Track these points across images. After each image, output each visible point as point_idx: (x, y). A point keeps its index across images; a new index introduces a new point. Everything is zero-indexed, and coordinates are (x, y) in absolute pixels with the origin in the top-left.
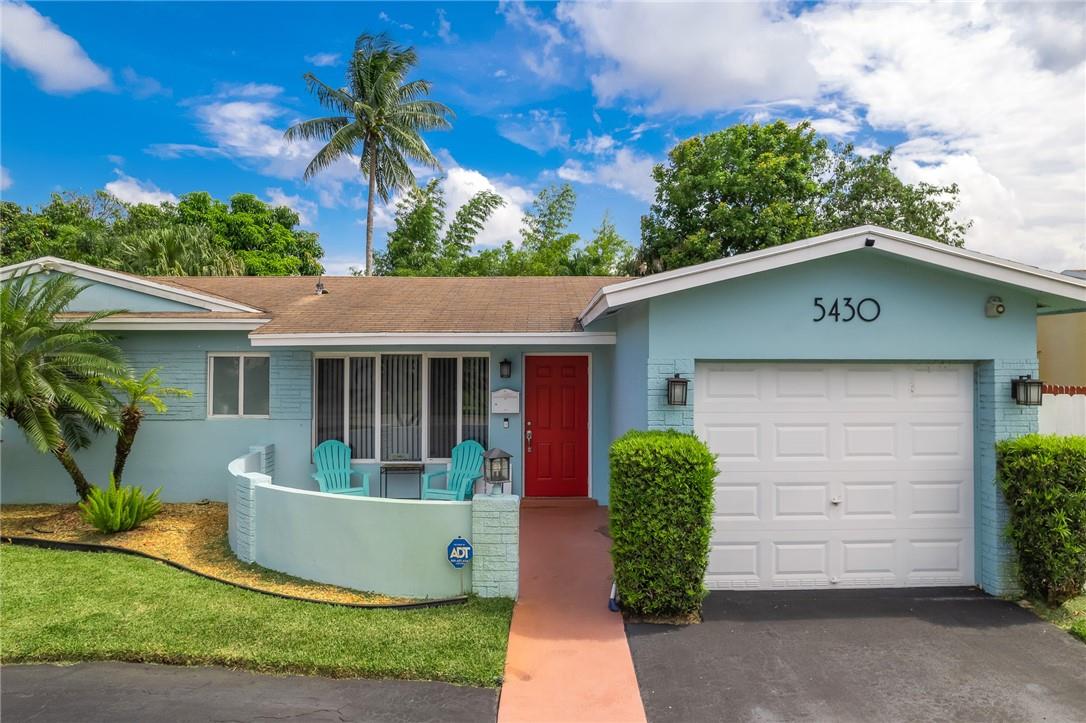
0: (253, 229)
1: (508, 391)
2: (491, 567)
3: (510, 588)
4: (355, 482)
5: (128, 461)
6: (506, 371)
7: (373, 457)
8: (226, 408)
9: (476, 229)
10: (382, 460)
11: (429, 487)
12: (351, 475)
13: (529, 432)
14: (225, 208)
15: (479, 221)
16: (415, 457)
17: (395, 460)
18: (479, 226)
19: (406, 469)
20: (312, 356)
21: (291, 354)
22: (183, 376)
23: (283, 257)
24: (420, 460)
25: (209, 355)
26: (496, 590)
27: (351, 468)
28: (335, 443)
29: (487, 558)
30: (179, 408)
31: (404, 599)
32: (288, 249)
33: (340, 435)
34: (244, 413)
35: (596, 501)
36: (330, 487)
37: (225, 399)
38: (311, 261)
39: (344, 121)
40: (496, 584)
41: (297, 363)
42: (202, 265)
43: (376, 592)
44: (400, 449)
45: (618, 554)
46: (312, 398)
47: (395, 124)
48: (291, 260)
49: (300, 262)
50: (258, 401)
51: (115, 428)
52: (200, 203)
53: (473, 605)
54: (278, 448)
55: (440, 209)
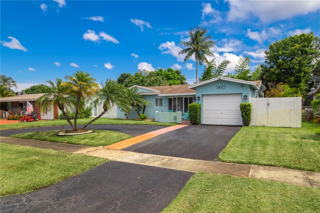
0: (171, 75)
5: (144, 112)
9: (223, 70)
14: (166, 71)
15: (224, 68)
22: (151, 101)
23: (177, 81)
25: (155, 98)
29: (178, 118)
30: (151, 106)
32: (178, 79)
33: (172, 109)
34: (159, 106)
37: (157, 105)
38: (183, 81)
39: (191, 49)
40: (179, 121)
41: (166, 98)
42: (161, 84)
46: (168, 104)
48: (179, 81)
49: (181, 82)
51: (143, 107)
52: (161, 71)
55: (215, 66)
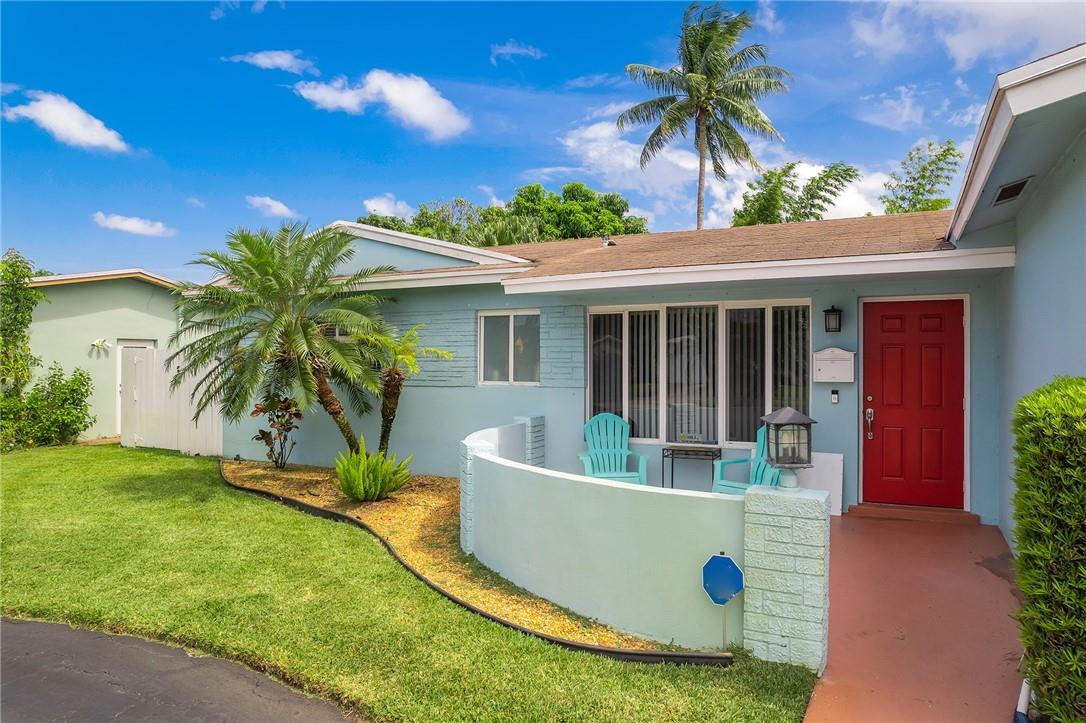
0: (582, 216)
1: (838, 351)
2: (776, 610)
3: (811, 651)
4: (631, 465)
6: (833, 322)
7: (657, 437)
8: (496, 373)
9: (825, 205)
10: (668, 440)
11: (722, 479)
12: (628, 456)
13: (869, 410)
14: (557, 198)
15: (829, 196)
16: (711, 438)
17: (684, 442)
18: (830, 202)
19: (696, 452)
20: (585, 313)
21: (562, 309)
22: (453, 339)
24: (716, 443)
25: (480, 314)
26: (784, 651)
27: (629, 448)
28: (610, 416)
29: (769, 594)
30: (450, 374)
31: (637, 639)
33: (618, 410)
34: (515, 380)
35: (977, 518)
36: (597, 470)
37: (495, 364)
39: (672, 100)
40: (785, 641)
41: (568, 321)
43: (601, 621)
44: (692, 428)
45: (1039, 629)
46: (585, 362)
47: (727, 96)
50: (528, 367)
52: (533, 195)
53: (740, 673)
54: (549, 421)
